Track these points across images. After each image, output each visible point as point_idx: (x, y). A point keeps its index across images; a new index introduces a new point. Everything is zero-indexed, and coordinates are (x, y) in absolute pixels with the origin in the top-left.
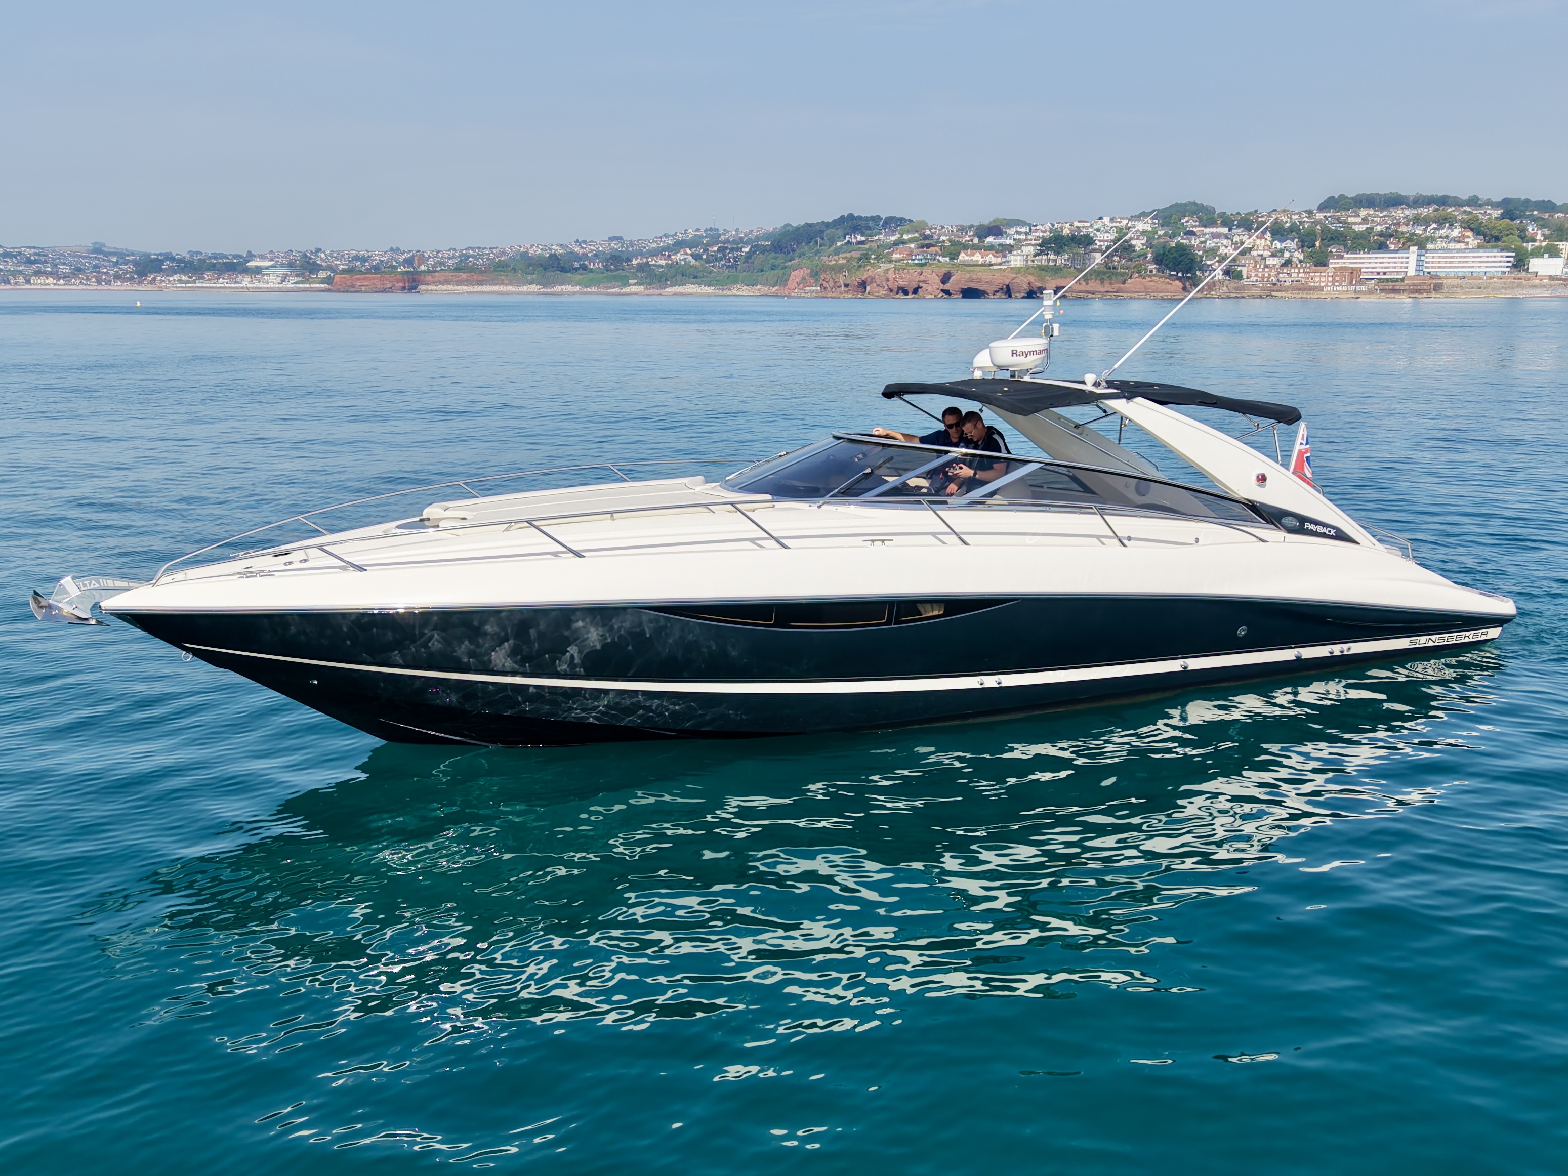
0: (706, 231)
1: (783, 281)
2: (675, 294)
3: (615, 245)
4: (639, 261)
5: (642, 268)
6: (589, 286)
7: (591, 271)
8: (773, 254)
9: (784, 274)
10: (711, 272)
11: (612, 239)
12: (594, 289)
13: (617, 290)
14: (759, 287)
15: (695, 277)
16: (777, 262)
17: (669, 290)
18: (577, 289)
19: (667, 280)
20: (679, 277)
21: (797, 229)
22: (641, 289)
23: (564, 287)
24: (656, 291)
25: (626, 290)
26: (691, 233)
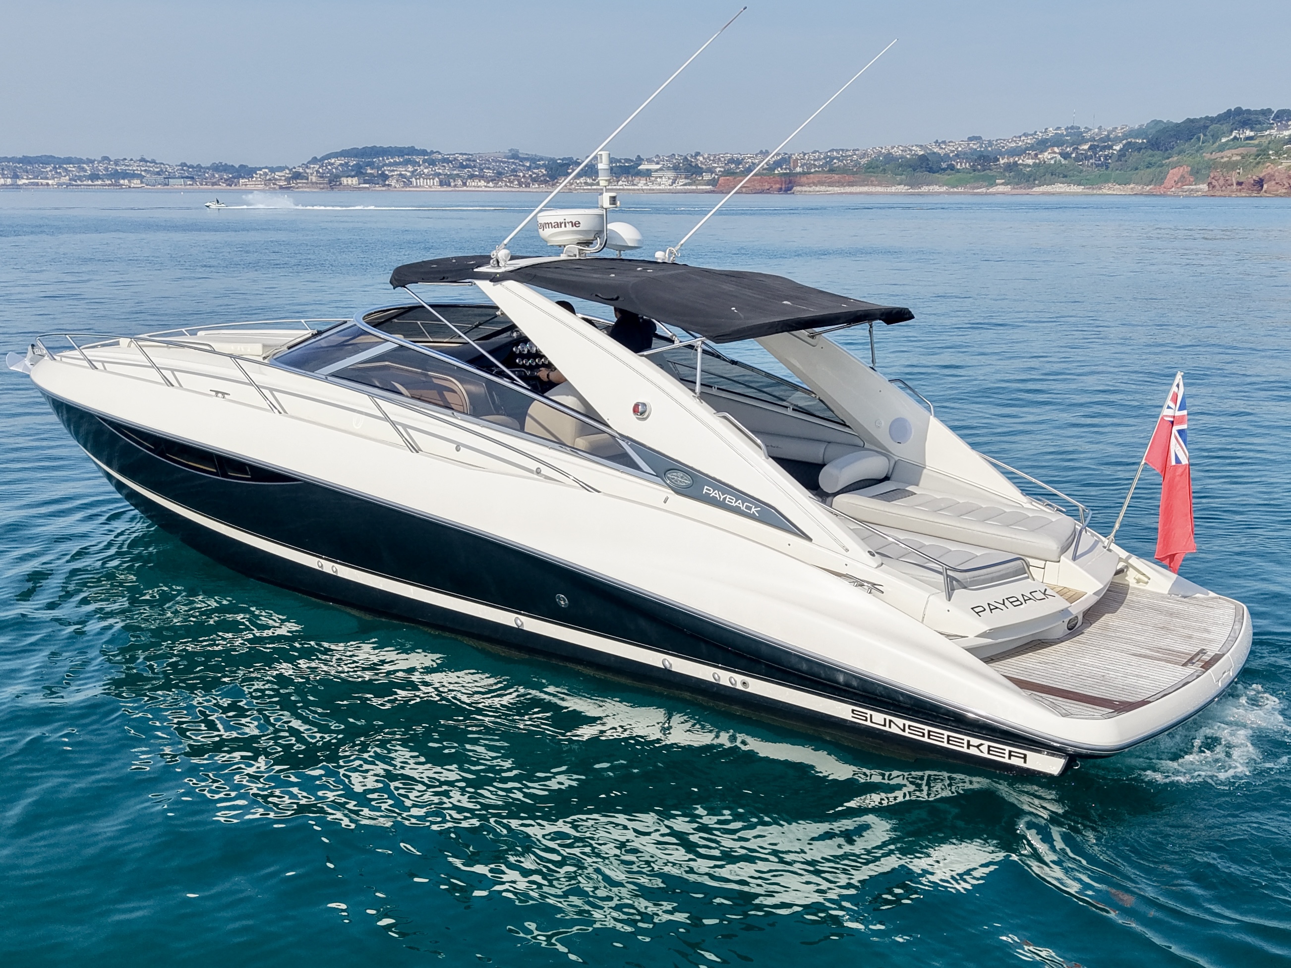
0: (1067, 129)
1: (1159, 180)
2: (1043, 194)
3: (974, 145)
4: (1006, 160)
5: (1010, 167)
6: (956, 187)
7: (958, 171)
8: (1150, 152)
9: (1161, 172)
10: (1081, 171)
11: (970, 139)
12: (960, 190)
13: (984, 190)
14: (1132, 186)
15: (1065, 176)
16: (1154, 160)
17: (1036, 189)
18: (944, 189)
19: (1035, 180)
20: (1048, 176)
21: (1178, 125)
22: (1008, 188)
23: (931, 188)
24: (1023, 191)
25: (993, 190)
26: (1051, 132)
